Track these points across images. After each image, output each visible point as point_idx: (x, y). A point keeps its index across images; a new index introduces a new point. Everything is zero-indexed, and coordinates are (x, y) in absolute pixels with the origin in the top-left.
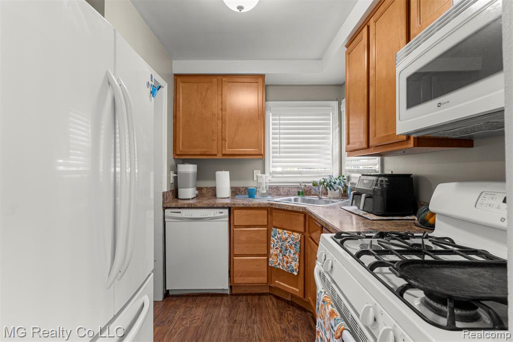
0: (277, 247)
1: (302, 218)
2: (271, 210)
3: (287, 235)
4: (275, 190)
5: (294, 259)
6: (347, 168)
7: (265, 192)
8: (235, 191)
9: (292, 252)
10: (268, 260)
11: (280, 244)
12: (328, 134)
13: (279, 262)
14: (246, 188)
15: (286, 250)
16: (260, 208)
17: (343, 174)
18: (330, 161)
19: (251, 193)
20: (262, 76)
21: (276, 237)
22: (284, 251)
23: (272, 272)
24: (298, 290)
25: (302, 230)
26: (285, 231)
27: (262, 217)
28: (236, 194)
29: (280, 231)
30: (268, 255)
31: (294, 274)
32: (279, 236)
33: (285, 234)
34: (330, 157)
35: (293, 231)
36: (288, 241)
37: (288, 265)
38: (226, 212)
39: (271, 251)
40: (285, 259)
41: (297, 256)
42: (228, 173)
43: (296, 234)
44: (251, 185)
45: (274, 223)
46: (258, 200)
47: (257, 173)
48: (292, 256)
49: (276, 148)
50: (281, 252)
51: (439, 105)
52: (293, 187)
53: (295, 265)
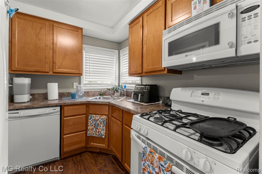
0: (92, 124)
1: (107, 107)
2: (88, 104)
3: (98, 118)
4: (87, 94)
5: (102, 130)
6: (122, 82)
7: (82, 95)
8: (61, 95)
9: (102, 126)
10: (86, 133)
11: (94, 123)
12: (114, 65)
13: (93, 132)
14: (69, 93)
15: (98, 125)
16: (82, 104)
17: (120, 85)
18: (114, 79)
19: (73, 96)
20: (82, 29)
21: (92, 119)
22: (96, 126)
23: (89, 139)
24: (105, 145)
25: (107, 114)
26: (97, 115)
27: (83, 110)
28: (62, 97)
29: (94, 116)
30: (86, 130)
31: (103, 138)
32: (93, 118)
33: (98, 117)
34: (114, 77)
35: (102, 115)
36: (99, 120)
37: (99, 133)
38: (58, 109)
39: (89, 128)
40: (97, 130)
41: (104, 128)
42: (57, 84)
43: (104, 116)
44: (73, 91)
45: (90, 112)
46: (78, 100)
47: (75, 84)
48: (101, 128)
49: (87, 71)
50: (95, 127)
51: (186, 56)
52: (96, 92)
53: (103, 132)
